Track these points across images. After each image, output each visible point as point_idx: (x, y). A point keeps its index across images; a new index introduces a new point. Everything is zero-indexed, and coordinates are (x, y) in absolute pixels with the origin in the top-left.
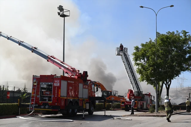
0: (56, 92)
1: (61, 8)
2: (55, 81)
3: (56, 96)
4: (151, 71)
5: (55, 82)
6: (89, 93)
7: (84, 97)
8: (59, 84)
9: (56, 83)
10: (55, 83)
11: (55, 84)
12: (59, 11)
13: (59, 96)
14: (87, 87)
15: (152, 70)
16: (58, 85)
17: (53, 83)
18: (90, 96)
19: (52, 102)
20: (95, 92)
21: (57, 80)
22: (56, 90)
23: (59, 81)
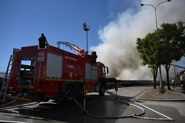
0: (40, 71)
1: (85, 25)
2: (39, 54)
3: (39, 77)
5: (39, 55)
6: (99, 75)
7: (93, 79)
8: (43, 58)
9: (40, 56)
11: (39, 58)
12: (84, 27)
13: (44, 77)
15: (158, 53)
16: (43, 59)
17: (37, 57)
18: (100, 77)
19: (34, 86)
20: (106, 74)
21: (42, 53)
22: (40, 68)
23: (43, 53)
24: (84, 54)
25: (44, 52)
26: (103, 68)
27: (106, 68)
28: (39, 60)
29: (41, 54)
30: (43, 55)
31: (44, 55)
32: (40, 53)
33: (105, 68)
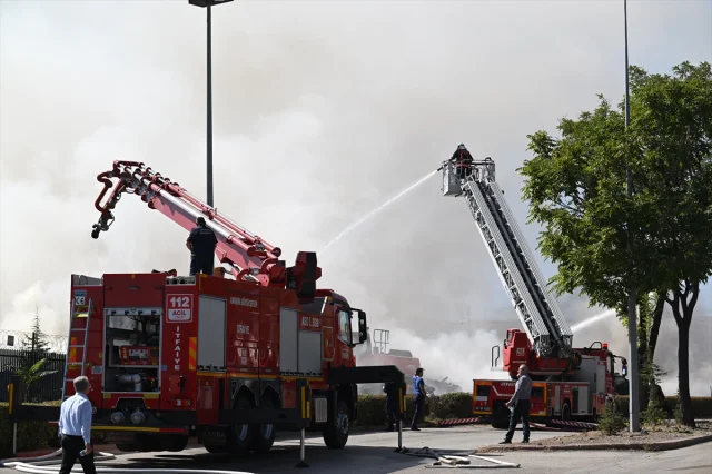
0: (178, 348)
2: (173, 300)
3: (176, 367)
4: (607, 244)
5: (170, 304)
7: (304, 369)
8: (188, 312)
9: (177, 307)
10: (170, 307)
11: (171, 311)
13: (192, 367)
14: (316, 322)
15: (611, 239)
16: (187, 316)
17: (164, 308)
18: (329, 363)
19: (159, 393)
20: (354, 345)
21: (182, 297)
22: (177, 342)
23: (188, 299)
24: (270, 265)
25: (190, 297)
26: (343, 317)
27: (355, 314)
28: (172, 316)
29: (179, 300)
30: (184, 305)
31: (190, 303)
32: (177, 297)
33: (350, 317)
